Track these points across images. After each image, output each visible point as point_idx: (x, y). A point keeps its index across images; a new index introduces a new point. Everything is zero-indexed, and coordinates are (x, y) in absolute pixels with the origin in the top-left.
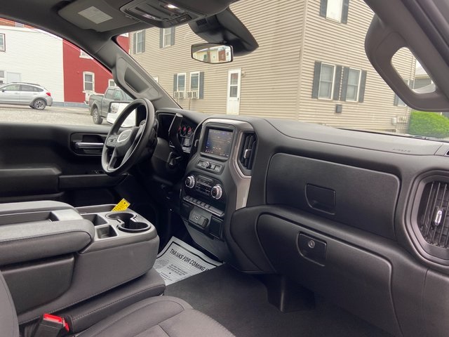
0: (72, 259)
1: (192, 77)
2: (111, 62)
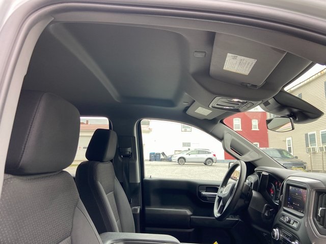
1: (322, 134)
2: (221, 136)
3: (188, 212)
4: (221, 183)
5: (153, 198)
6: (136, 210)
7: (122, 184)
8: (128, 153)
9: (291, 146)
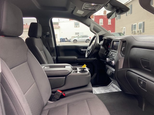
0: (65, 77)
1: (139, 25)
2: (89, 24)
3: (76, 57)
4: (89, 45)
5: (61, 53)
6: (54, 58)
7: (47, 48)
8: (48, 34)
9: (125, 31)
